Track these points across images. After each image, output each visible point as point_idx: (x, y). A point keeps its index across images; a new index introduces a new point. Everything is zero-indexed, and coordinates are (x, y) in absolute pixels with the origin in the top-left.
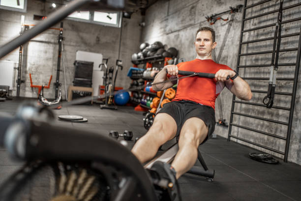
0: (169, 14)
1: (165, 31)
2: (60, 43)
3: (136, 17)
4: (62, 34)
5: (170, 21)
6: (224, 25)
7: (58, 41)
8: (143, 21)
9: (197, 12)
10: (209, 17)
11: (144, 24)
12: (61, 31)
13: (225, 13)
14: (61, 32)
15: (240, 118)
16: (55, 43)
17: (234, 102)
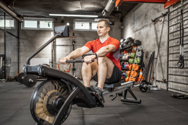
0: (135, 19)
1: (133, 30)
2: (73, 45)
3: (117, 24)
4: (74, 40)
5: (135, 24)
6: (161, 24)
8: (122, 25)
9: (148, 18)
10: (153, 20)
11: (122, 27)
12: (73, 38)
14: (74, 39)
15: (173, 77)
16: (71, 46)
17: (168, 68)
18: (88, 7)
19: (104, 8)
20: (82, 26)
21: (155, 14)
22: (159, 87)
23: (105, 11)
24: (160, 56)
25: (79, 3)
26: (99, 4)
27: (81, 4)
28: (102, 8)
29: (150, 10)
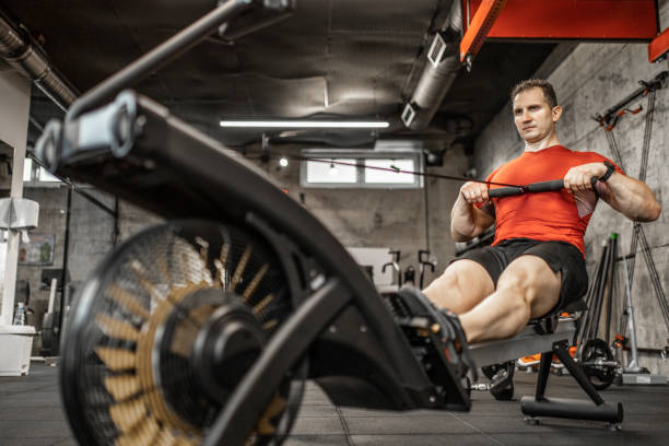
8: (471, 166)
9: (577, 117)
10: (603, 115)
11: (473, 172)
13: (633, 98)
18: (351, 100)
19: (407, 98)
20: (333, 169)
21: (606, 94)
22: (654, 371)
23: (415, 106)
24: (648, 249)
25: (322, 82)
26: (391, 86)
27: (330, 86)
28: (401, 101)
29: (582, 86)
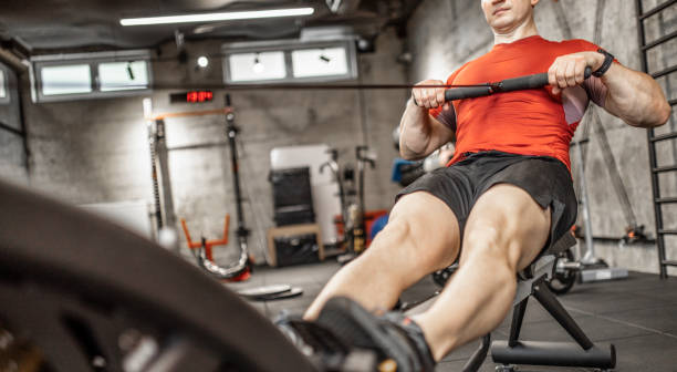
2: (232, 142)
5: (461, 29)
7: (225, 139)
11: (408, 57)
12: (229, 113)
14: (230, 117)
